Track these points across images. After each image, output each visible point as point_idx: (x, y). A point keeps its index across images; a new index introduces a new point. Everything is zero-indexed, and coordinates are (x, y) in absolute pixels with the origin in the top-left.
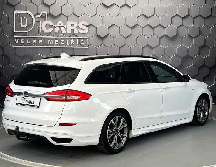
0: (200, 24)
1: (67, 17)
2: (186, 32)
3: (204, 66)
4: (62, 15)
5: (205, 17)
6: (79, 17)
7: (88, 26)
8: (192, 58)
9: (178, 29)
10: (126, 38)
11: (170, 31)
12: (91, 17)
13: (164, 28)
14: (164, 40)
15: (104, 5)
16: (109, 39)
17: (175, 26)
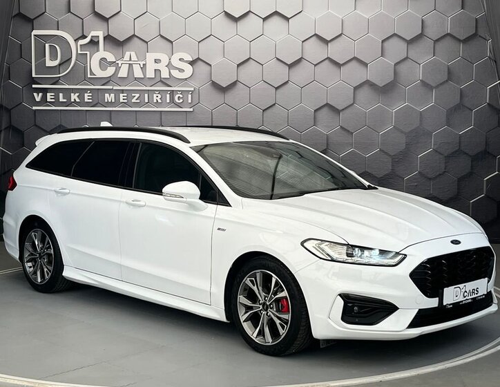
0: (450, 55)
1: (147, 43)
2: (416, 73)
3: (458, 152)
4: (136, 39)
5: (462, 38)
6: (172, 42)
7: (192, 63)
8: (430, 134)
9: (397, 67)
10: (277, 88)
11: (379, 72)
12: (199, 42)
13: (365, 65)
14: (365, 93)
15: (228, 15)
16: (240, 90)
17: (390, 61)
